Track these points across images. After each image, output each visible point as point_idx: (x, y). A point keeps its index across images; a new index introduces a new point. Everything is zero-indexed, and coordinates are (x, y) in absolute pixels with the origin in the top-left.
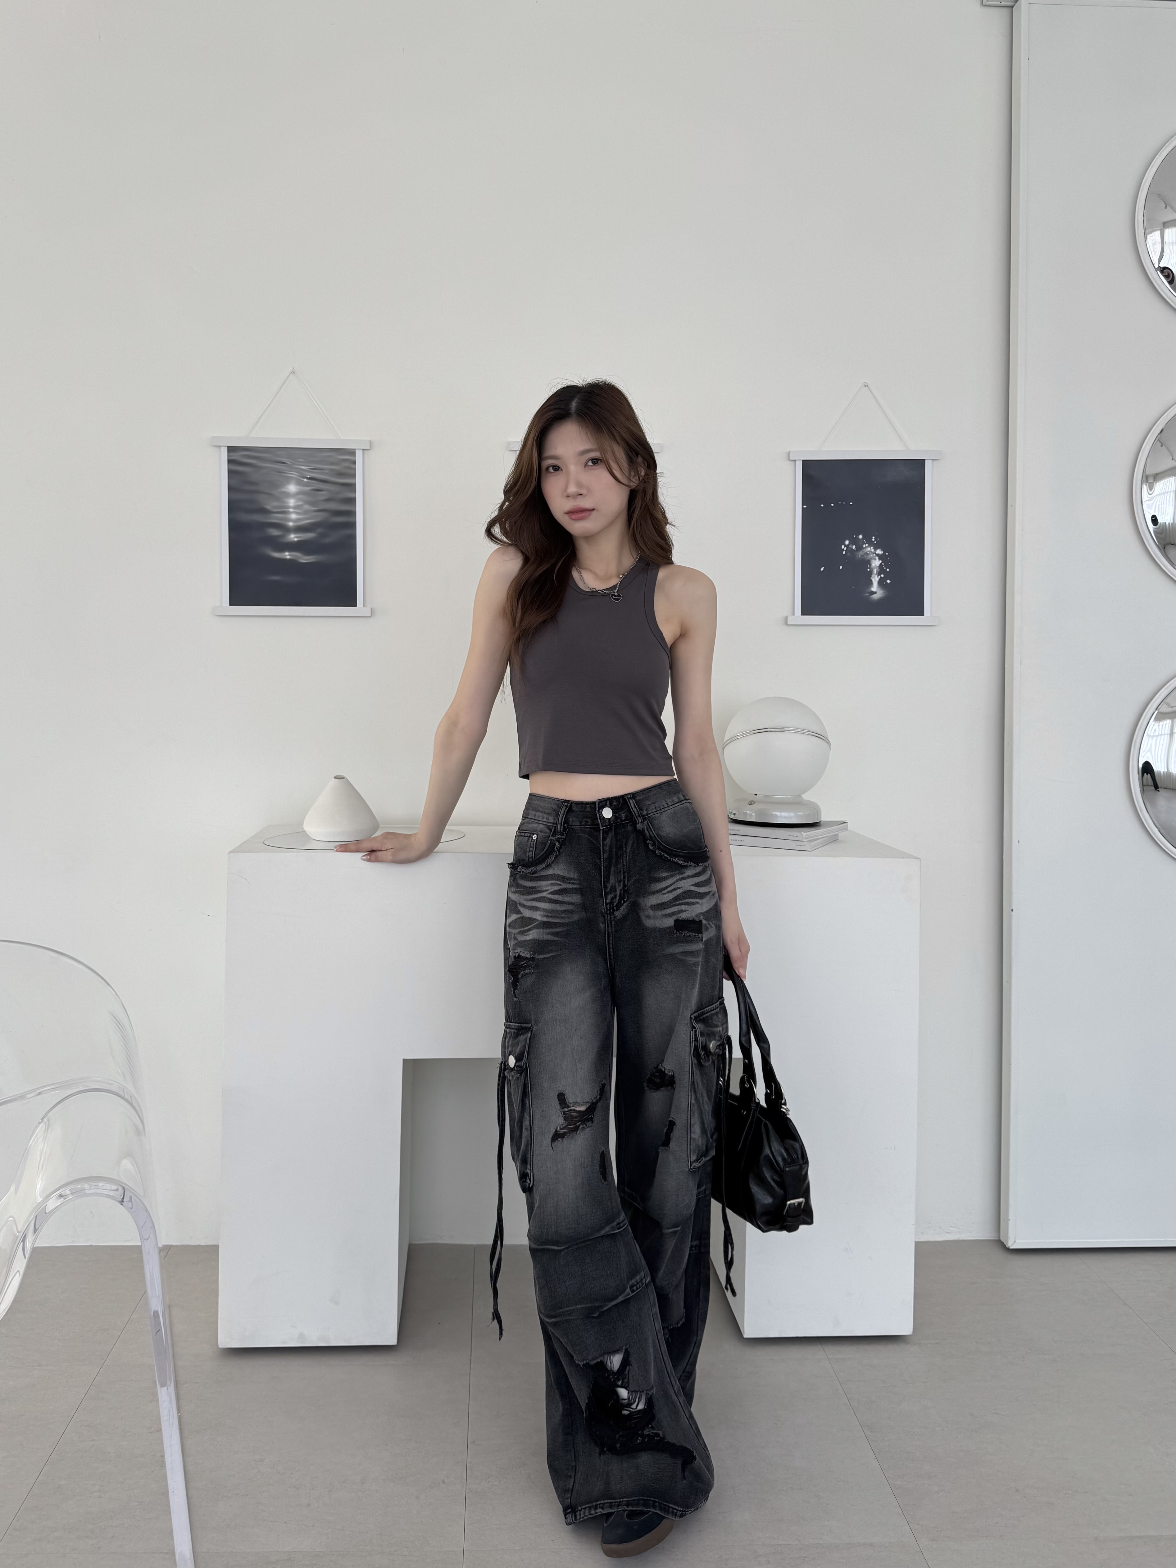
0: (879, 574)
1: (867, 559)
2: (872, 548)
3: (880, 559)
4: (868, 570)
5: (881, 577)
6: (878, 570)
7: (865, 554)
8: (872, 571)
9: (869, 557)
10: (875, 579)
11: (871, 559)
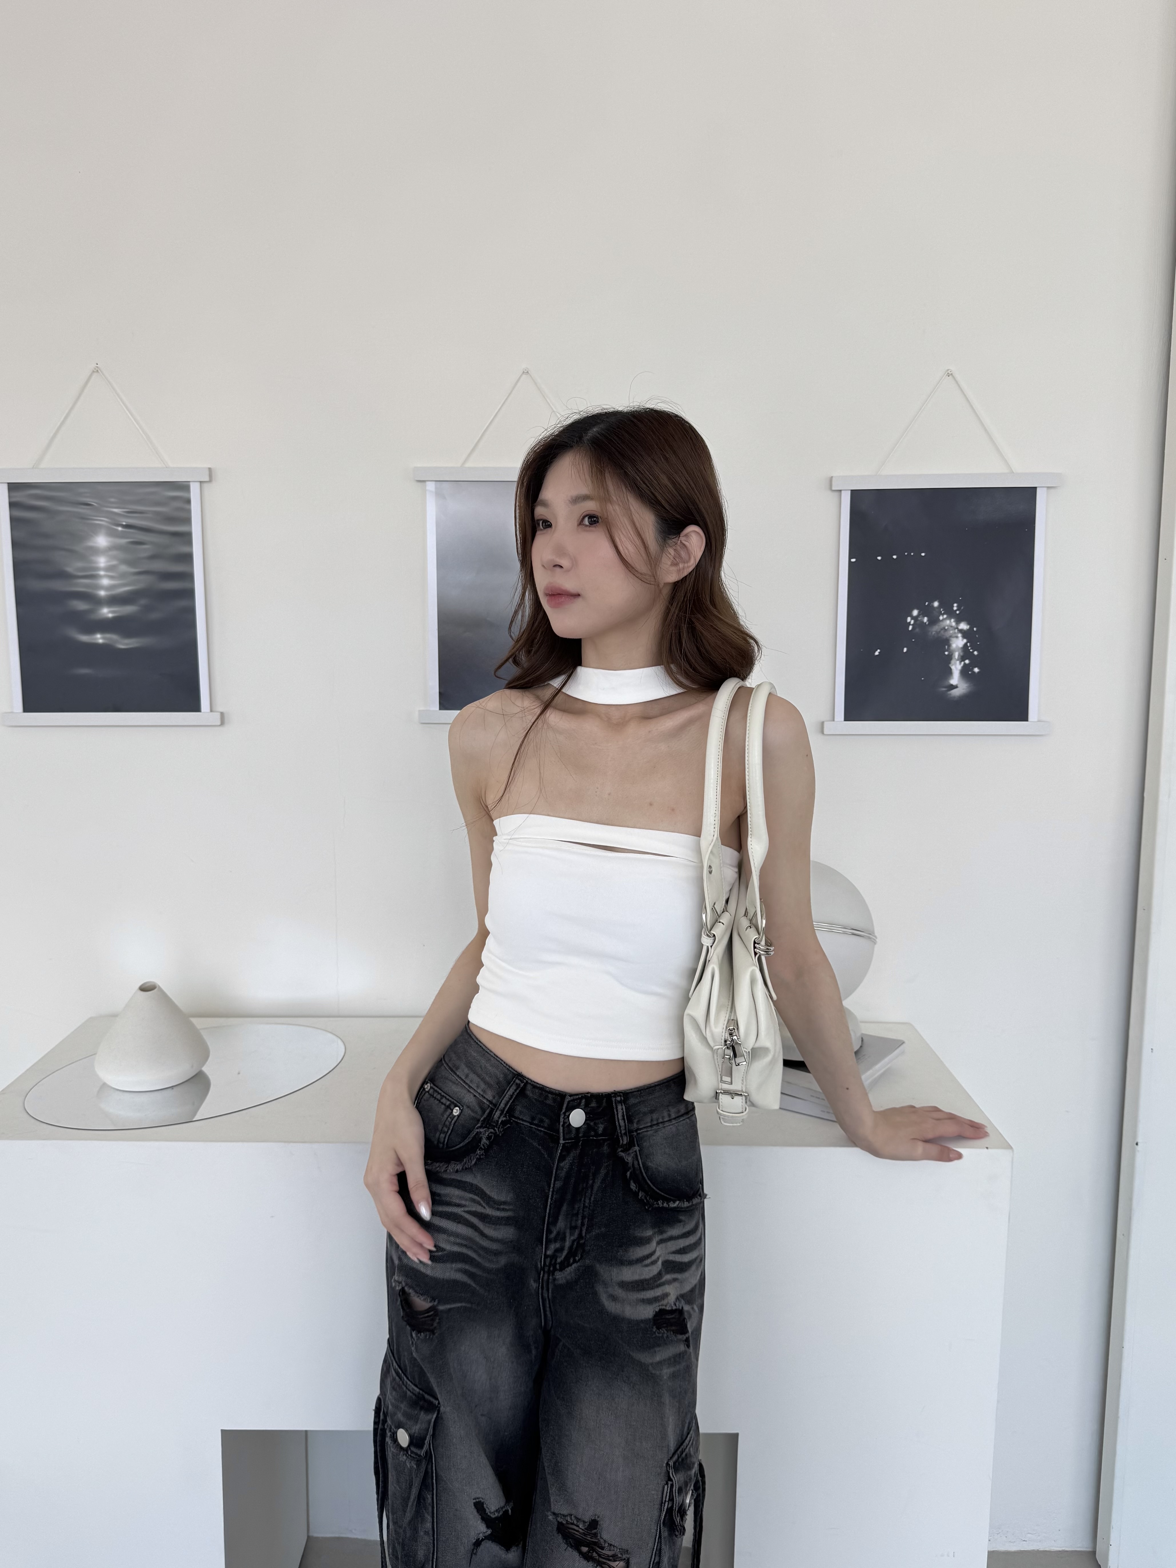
0: (962, 659)
1: (945, 637)
2: (952, 620)
3: (964, 637)
4: (946, 653)
5: (965, 664)
6: (962, 654)
7: (942, 629)
8: (952, 655)
9: (947, 635)
10: (956, 667)
11: (951, 636)
